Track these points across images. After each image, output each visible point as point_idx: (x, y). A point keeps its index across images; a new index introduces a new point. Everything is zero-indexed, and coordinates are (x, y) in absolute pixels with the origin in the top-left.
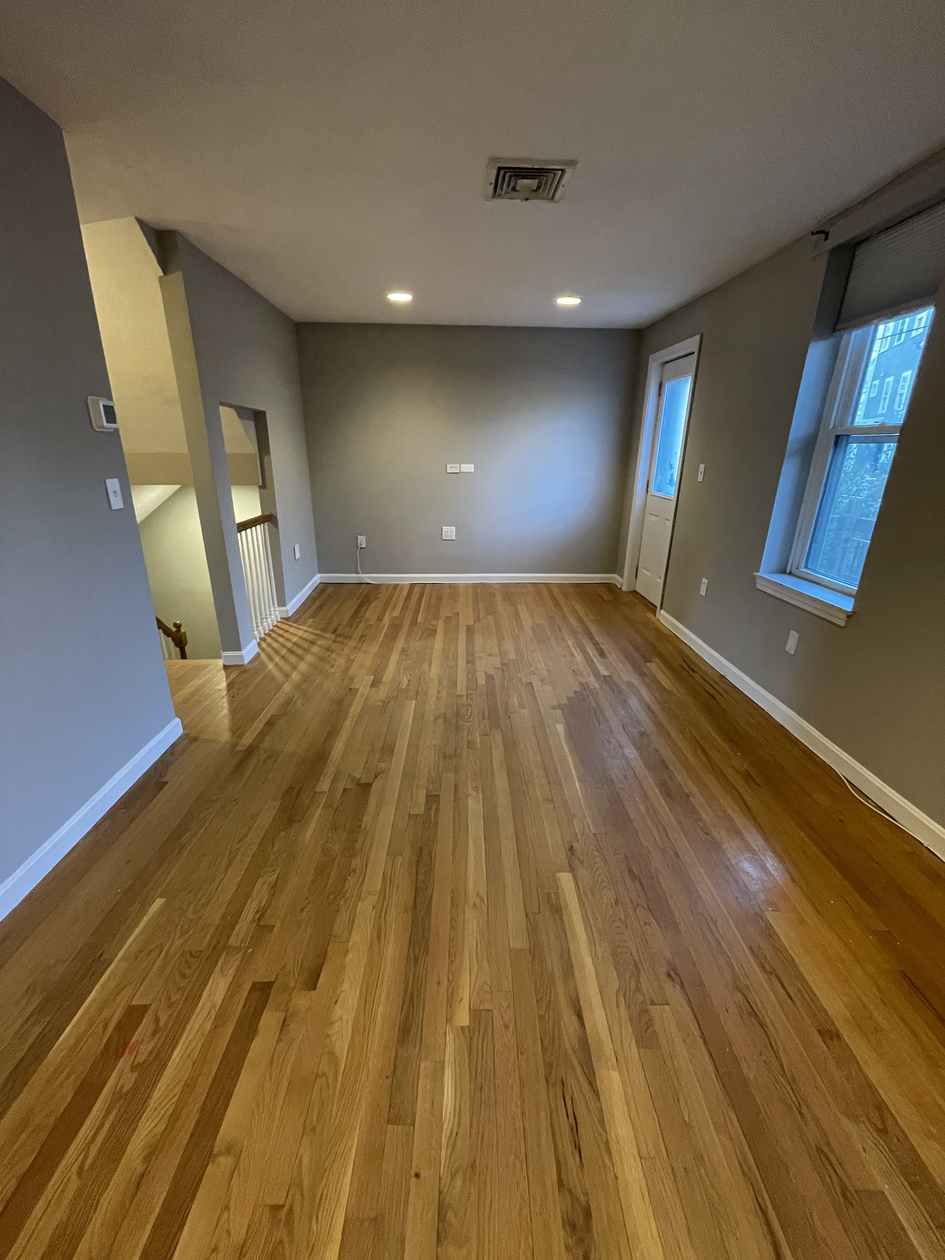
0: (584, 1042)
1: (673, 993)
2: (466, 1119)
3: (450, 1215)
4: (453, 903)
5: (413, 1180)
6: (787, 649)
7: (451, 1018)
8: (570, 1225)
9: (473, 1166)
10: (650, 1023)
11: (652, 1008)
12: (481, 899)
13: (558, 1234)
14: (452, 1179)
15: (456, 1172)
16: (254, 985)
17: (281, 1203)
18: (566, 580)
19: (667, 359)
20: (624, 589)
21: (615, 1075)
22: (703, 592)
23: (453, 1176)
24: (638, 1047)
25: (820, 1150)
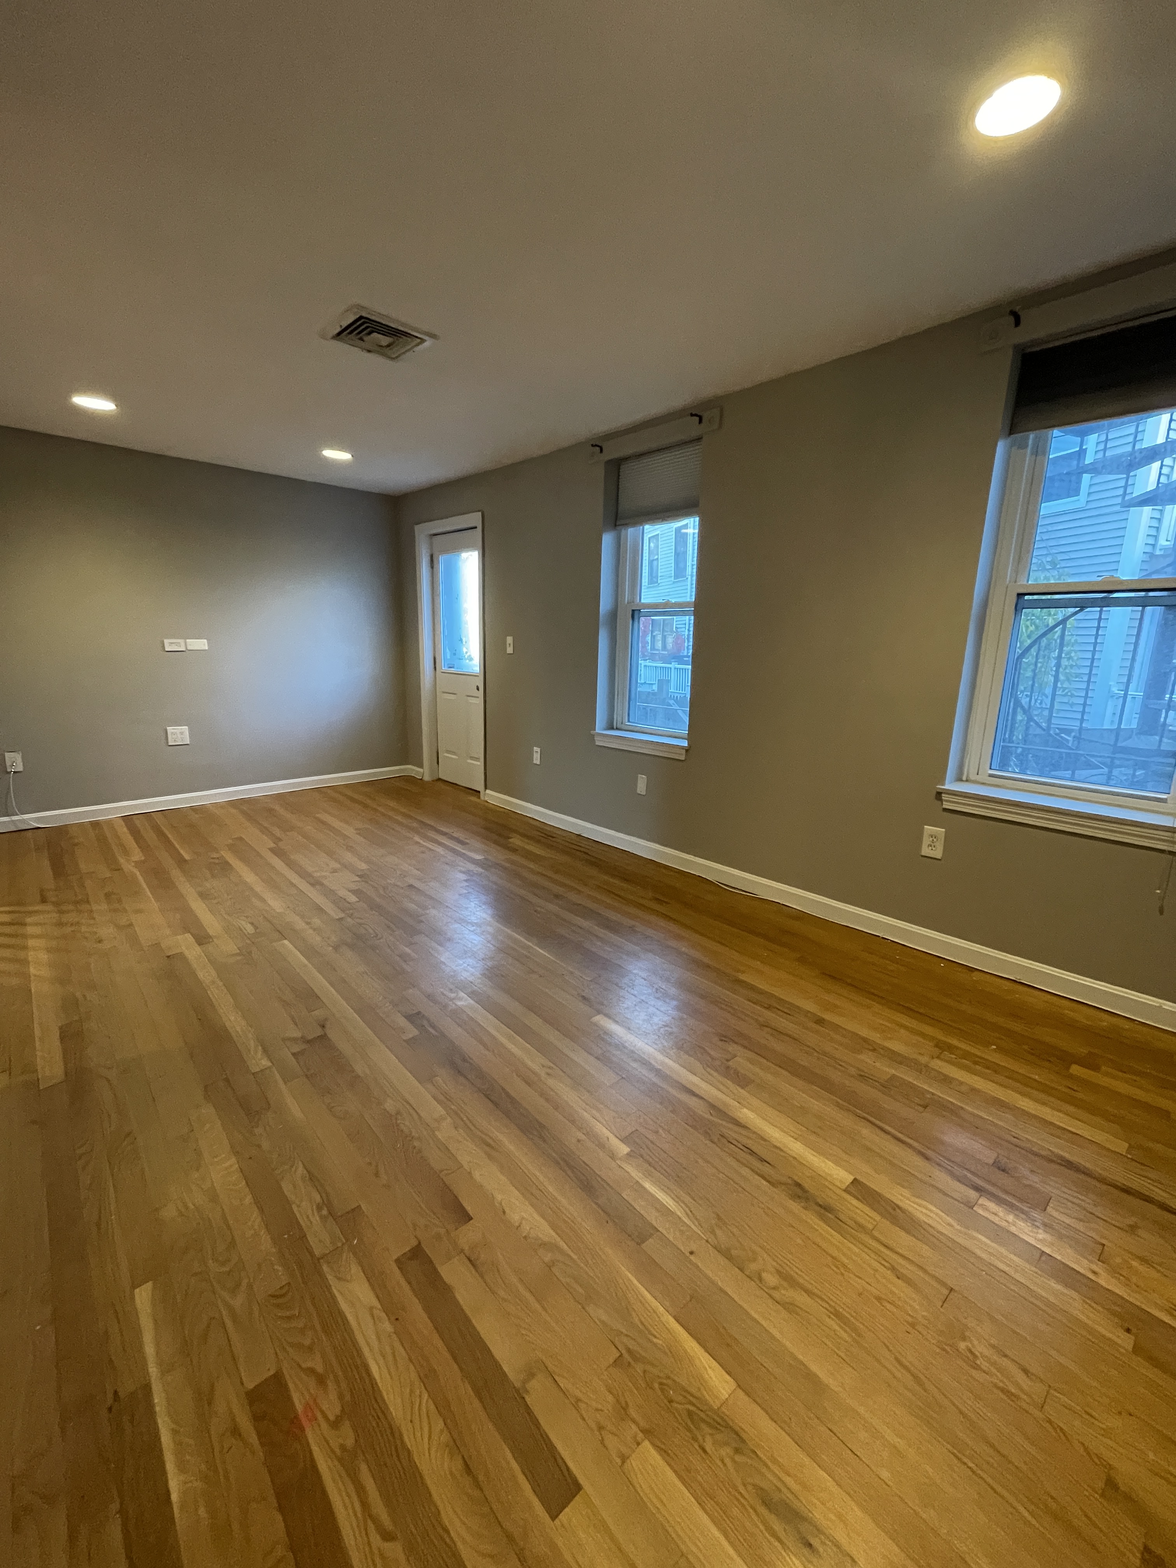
0: (713, 1106)
1: (732, 1048)
2: (687, 1199)
3: (734, 1252)
4: (528, 1083)
5: (692, 1258)
6: (639, 792)
7: (613, 1154)
8: (795, 1197)
9: (719, 1217)
10: (737, 1073)
11: (730, 1063)
12: (550, 1068)
13: (795, 1206)
14: (715, 1235)
15: (713, 1230)
16: (398, 1261)
17: (618, 1355)
18: (353, 780)
19: (435, 531)
20: (427, 778)
21: (745, 1110)
22: (537, 759)
23: (713, 1232)
24: (742, 1088)
25: (861, 1076)
